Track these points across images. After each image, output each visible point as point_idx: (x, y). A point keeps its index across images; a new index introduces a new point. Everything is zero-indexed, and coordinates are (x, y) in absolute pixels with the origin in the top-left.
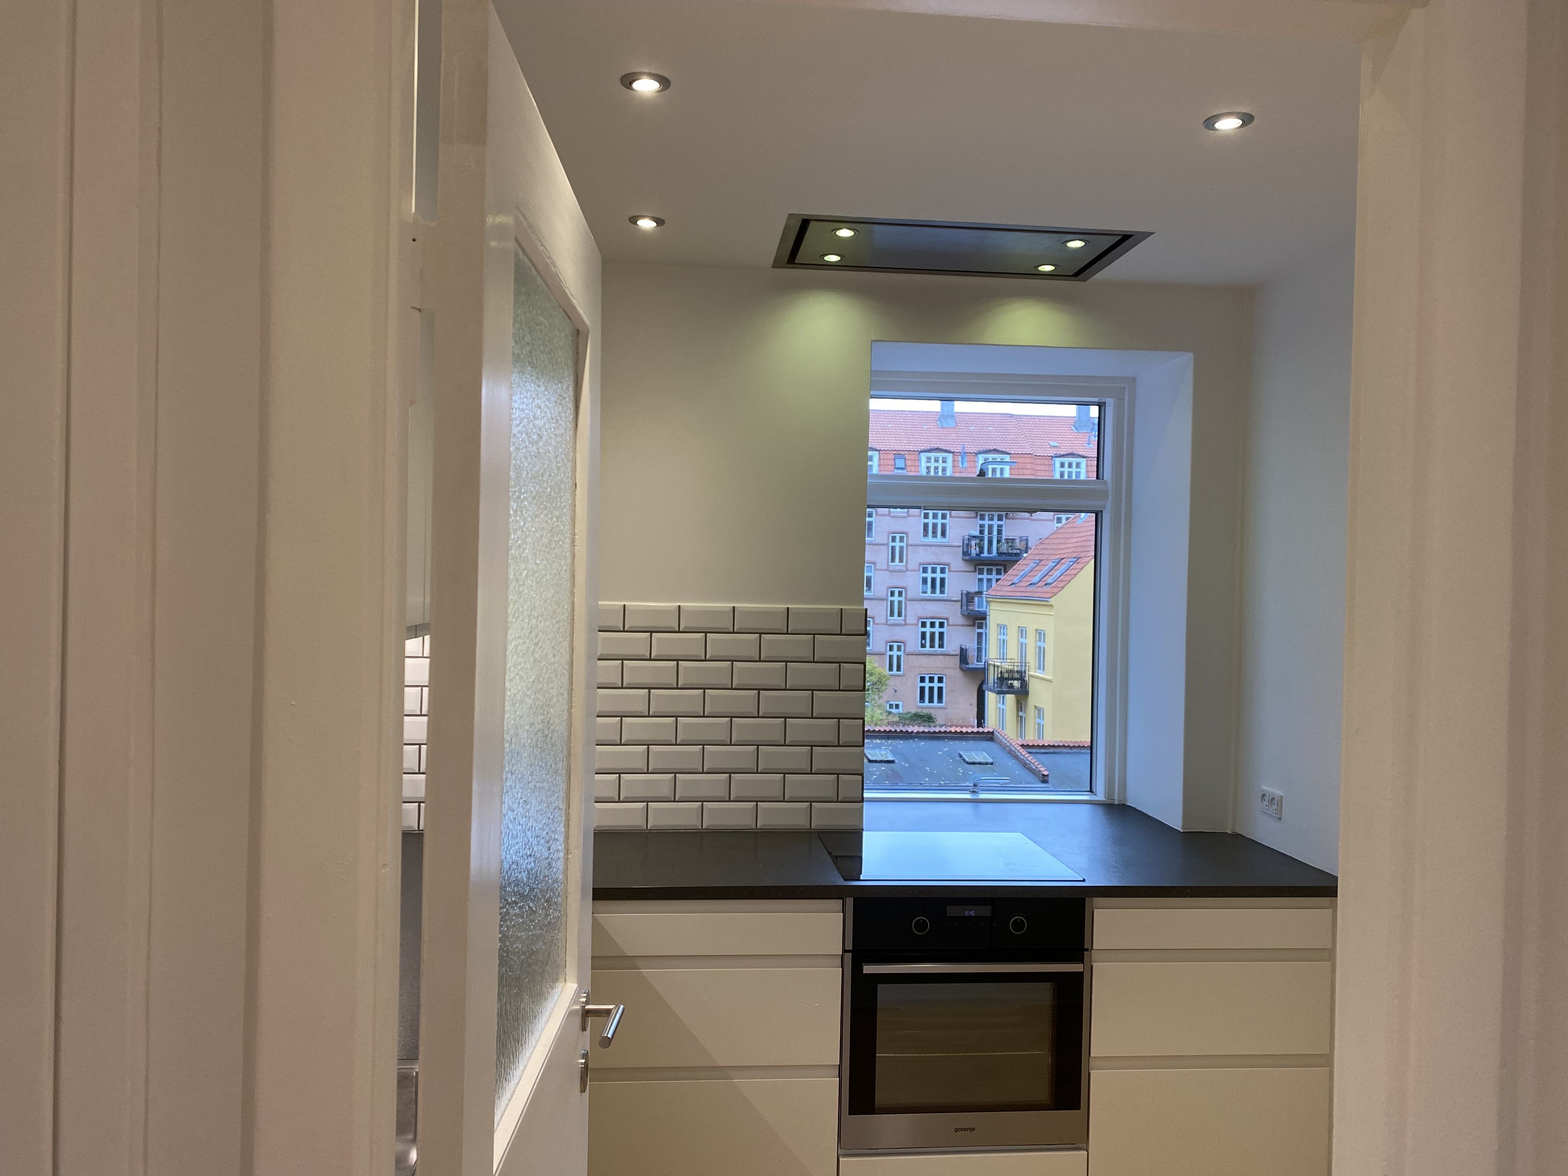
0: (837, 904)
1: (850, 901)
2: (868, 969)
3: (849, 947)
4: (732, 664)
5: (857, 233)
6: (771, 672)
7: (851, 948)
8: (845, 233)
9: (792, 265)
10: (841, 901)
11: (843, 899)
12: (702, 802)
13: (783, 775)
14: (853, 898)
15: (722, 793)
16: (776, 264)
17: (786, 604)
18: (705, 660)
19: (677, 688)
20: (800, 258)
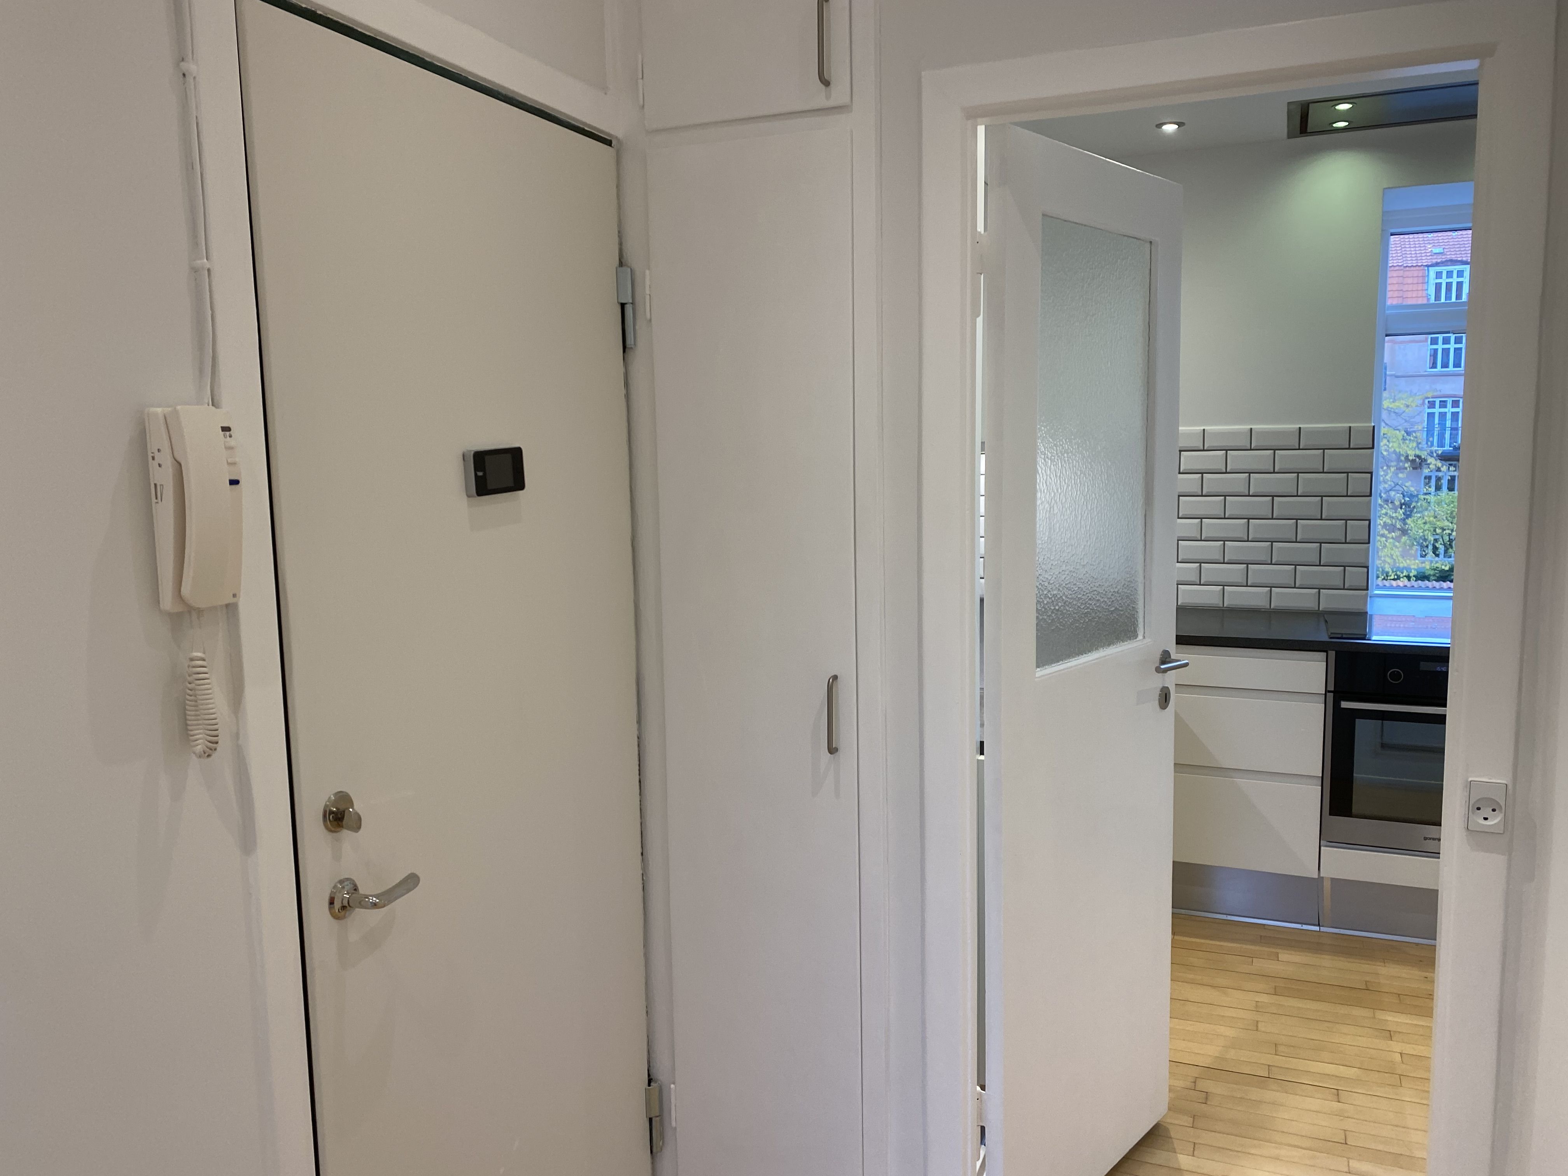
0: (1323, 655)
1: (1332, 654)
2: (1345, 705)
3: (1331, 687)
4: (1250, 476)
5: (1355, 105)
6: (1282, 482)
7: (1332, 689)
8: (1344, 107)
9: (1305, 134)
10: (1325, 653)
11: (1326, 652)
12: (1224, 586)
13: (1294, 566)
14: (1334, 652)
15: (1241, 579)
16: (1290, 135)
17: (1298, 424)
18: (1226, 473)
19: (1202, 496)
20: (1310, 127)
